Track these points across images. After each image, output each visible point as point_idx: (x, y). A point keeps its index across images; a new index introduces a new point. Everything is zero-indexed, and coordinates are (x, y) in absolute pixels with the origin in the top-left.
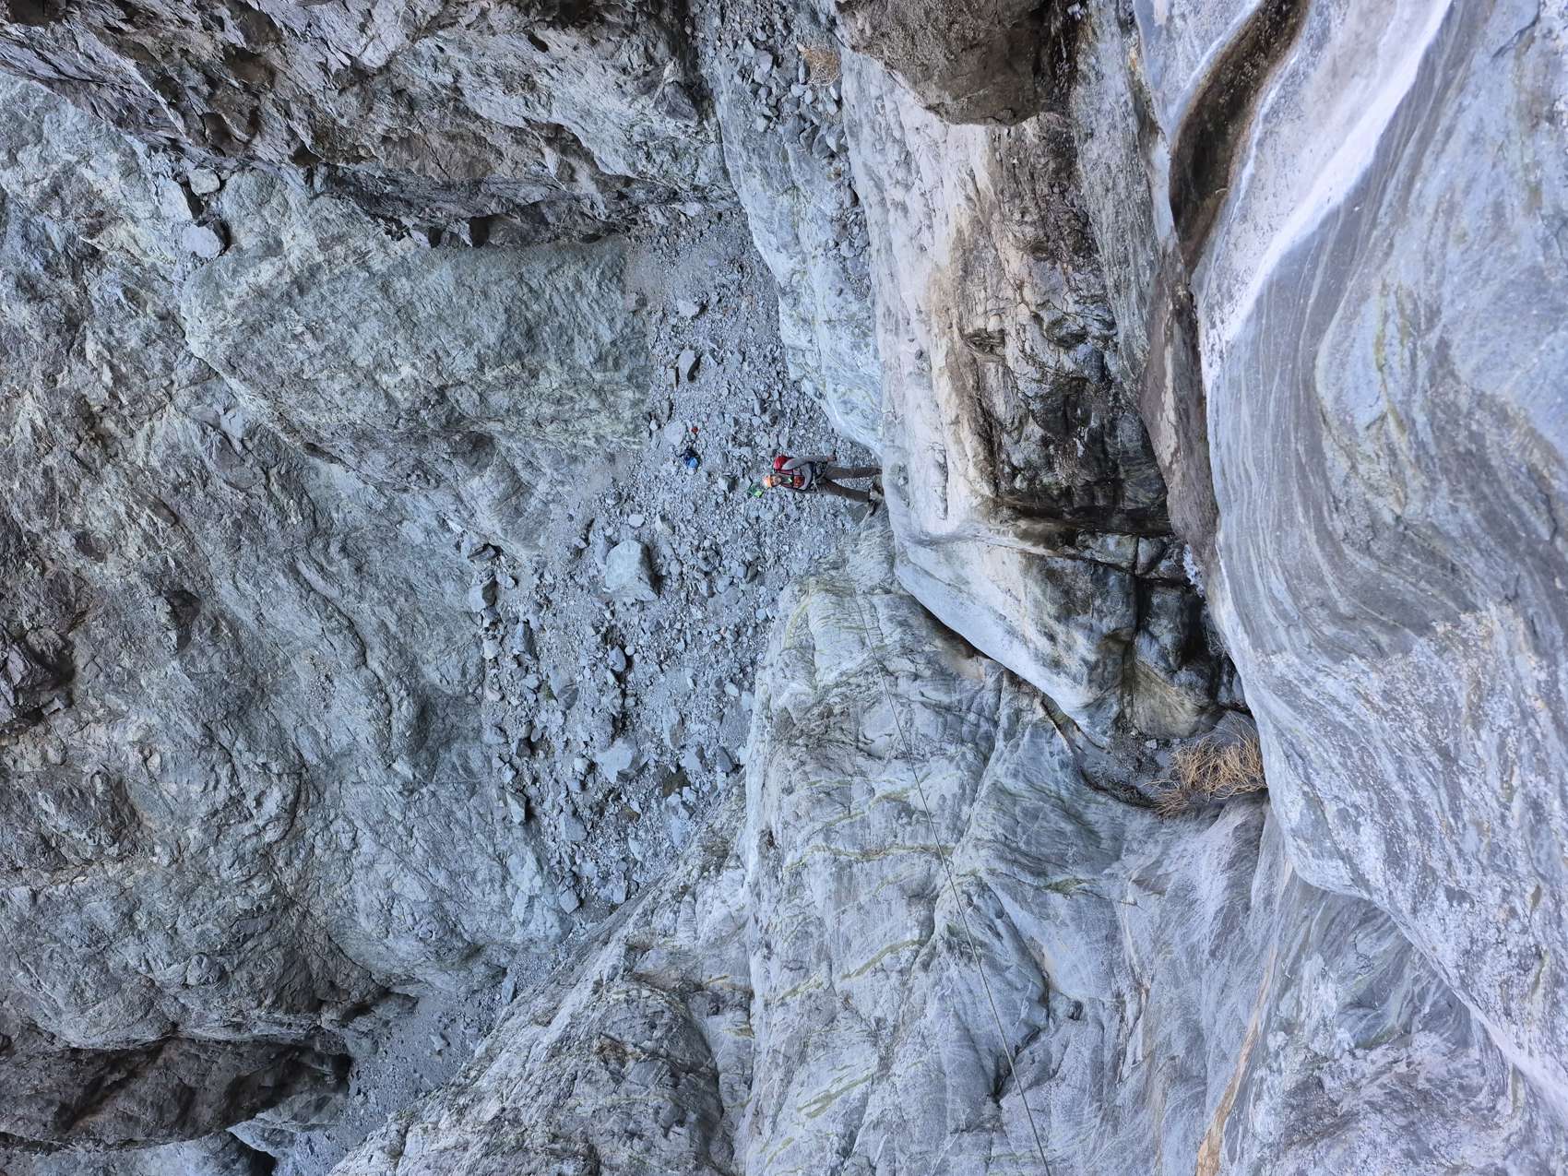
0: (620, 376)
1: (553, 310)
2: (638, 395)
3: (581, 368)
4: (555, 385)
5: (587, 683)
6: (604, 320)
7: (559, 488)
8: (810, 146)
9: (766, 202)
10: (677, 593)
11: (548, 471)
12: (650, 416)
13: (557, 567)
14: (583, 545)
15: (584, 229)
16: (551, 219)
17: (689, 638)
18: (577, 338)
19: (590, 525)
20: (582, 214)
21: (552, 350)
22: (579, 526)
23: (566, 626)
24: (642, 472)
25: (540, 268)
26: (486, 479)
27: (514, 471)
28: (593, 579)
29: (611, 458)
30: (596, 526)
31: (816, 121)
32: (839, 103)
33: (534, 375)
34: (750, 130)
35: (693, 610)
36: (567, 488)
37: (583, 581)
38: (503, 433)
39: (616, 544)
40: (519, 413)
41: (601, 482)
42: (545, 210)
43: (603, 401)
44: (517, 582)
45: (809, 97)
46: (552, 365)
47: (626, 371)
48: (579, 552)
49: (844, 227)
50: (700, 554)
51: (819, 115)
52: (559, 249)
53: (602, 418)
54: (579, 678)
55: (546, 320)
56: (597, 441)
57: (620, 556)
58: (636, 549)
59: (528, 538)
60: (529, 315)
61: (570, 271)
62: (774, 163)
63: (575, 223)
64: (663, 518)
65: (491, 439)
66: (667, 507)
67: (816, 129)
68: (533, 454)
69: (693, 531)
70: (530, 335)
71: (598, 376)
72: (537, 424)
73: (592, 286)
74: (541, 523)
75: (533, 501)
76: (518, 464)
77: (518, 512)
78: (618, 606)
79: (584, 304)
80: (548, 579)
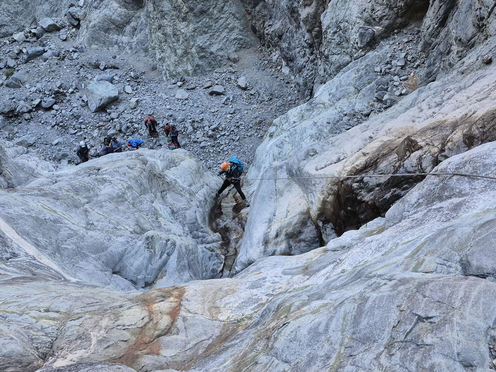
0: (197, 61)
1: (217, 20)
2: (191, 72)
3: (195, 41)
4: (183, 31)
5: (28, 90)
6: (220, 46)
7: (128, 47)
8: (379, 90)
9: (348, 82)
10: (100, 121)
11: (135, 39)
12: (183, 81)
13: (84, 58)
14: (102, 68)
15: (258, 24)
16: (257, 8)
17: (79, 134)
18: (208, 35)
19: (115, 68)
20: (264, 22)
21: (199, 25)
22: (112, 62)
23: (53, 71)
24: (154, 85)
25: (233, 10)
26: (119, 9)
27: (128, 23)
28: (85, 78)
29: (154, 69)
30: (116, 71)
31: (389, 89)
32: (401, 95)
33: (184, 19)
34: (373, 66)
35: (96, 131)
36: (129, 52)
37: (82, 73)
38: (149, 12)
39: (111, 82)
40: (163, 17)
41: (141, 67)
42: (261, 4)
43: (182, 56)
44: (65, 40)
45: (396, 83)
46: (191, 27)
47: (200, 63)
48: (97, 66)
49: (354, 115)
50: (129, 124)
51: (392, 90)
52: (244, 16)
53: (174, 58)
54: (27, 86)
55: (211, 18)
56: (160, 59)
57: (107, 87)
58: (114, 93)
59: (93, 39)
60: (211, 10)
61: (237, 24)
62: (365, 79)
63: (259, 20)
64: (137, 101)
65: (142, 7)
66: (144, 102)
67: (386, 90)
68: (141, 30)
69: (140, 117)
70: (203, 12)
71: (194, 50)
72: (160, 27)
73: (233, 36)
74: (104, 43)
75: (115, 36)
76: (133, 24)
77: (107, 30)
78: (78, 95)
79: (224, 34)
80: (75, 56)
